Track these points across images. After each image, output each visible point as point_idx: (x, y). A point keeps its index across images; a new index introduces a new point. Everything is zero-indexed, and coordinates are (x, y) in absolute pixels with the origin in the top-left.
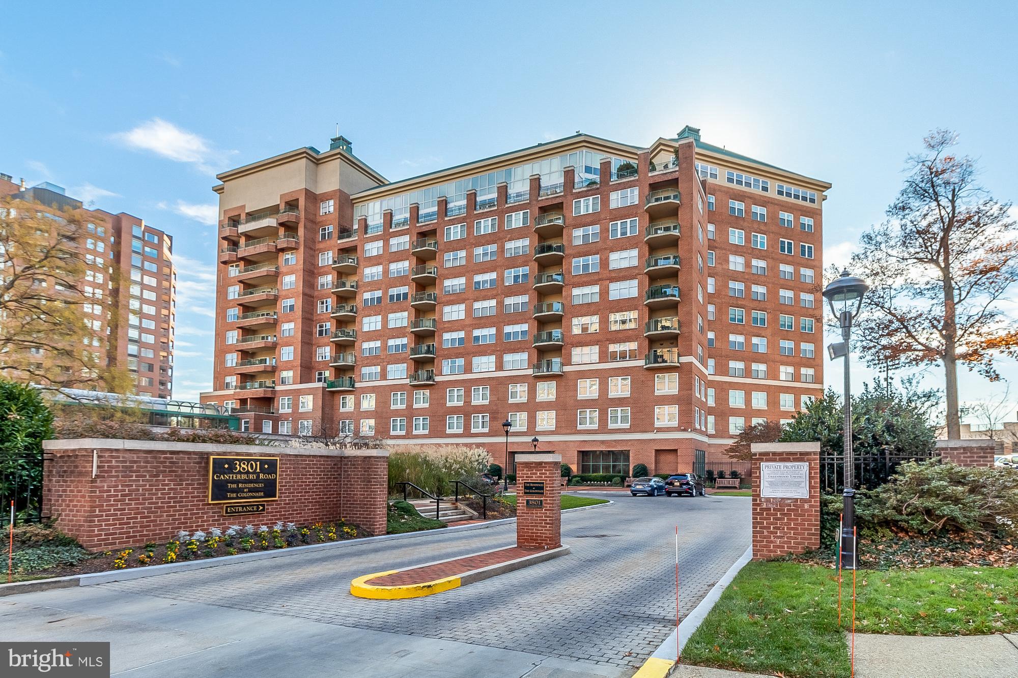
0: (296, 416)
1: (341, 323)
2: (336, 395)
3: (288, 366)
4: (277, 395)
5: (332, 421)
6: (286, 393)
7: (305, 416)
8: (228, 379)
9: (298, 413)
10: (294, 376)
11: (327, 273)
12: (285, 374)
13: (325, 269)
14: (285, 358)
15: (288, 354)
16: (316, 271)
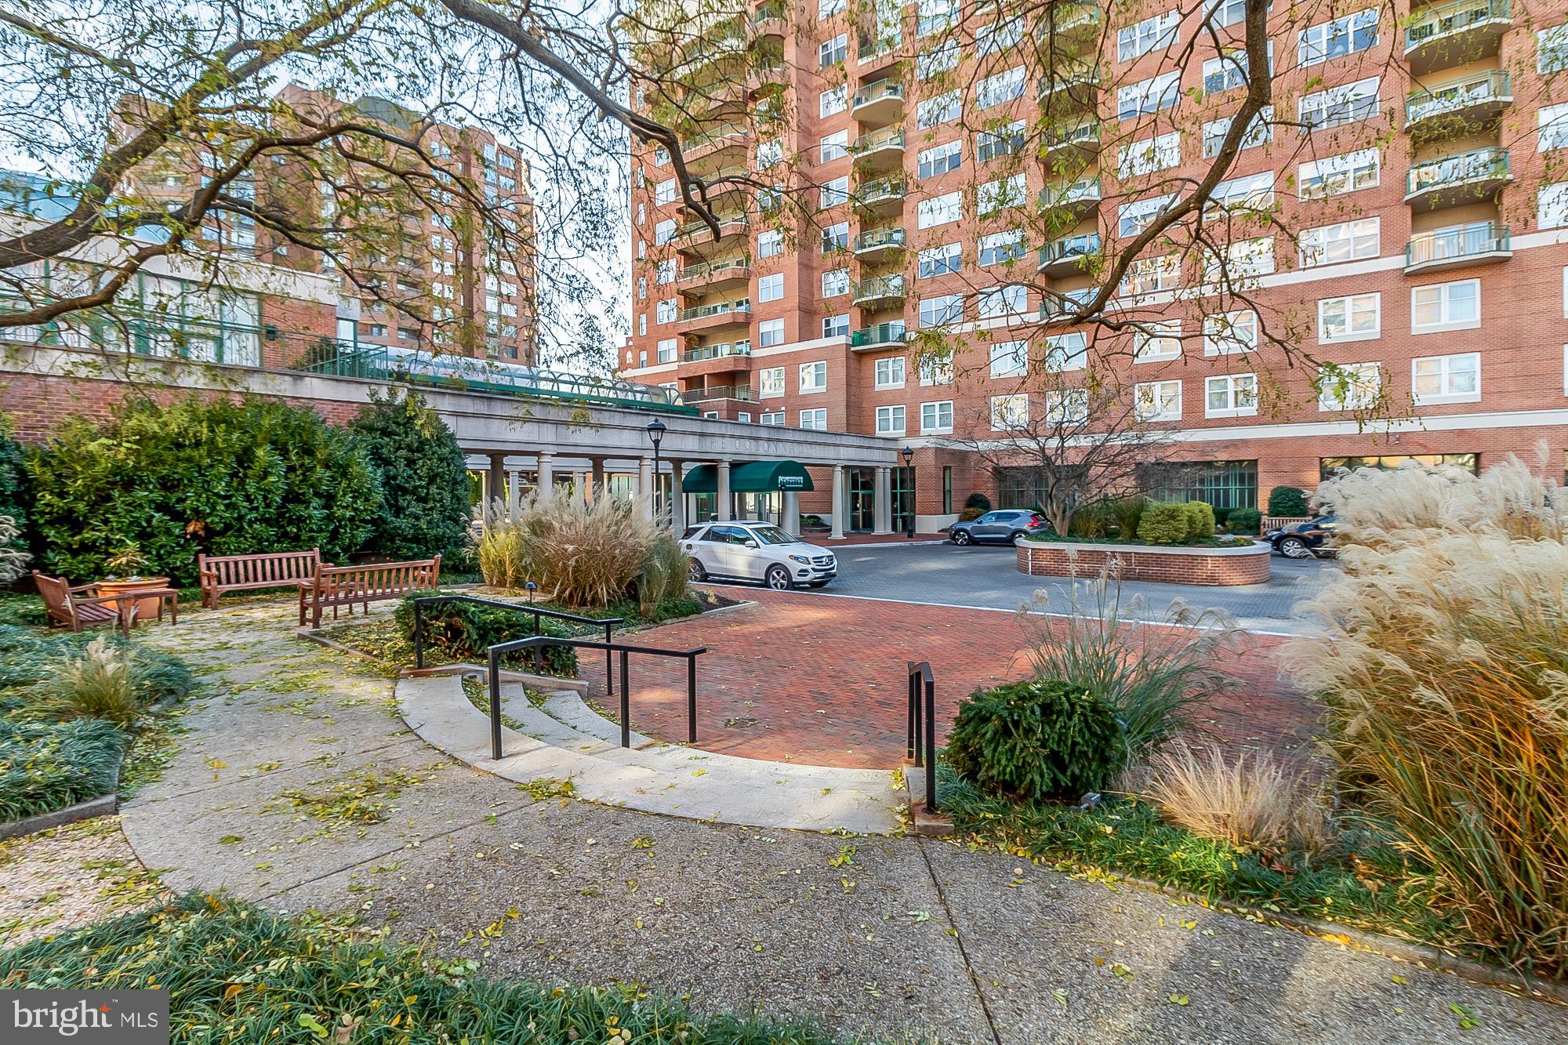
0: (794, 402)
1: (869, 220)
2: (866, 360)
3: (774, 311)
4: (754, 367)
5: (860, 408)
6: (771, 362)
7: (809, 402)
8: (663, 346)
9: (797, 396)
10: (786, 330)
11: (836, 130)
12: (765, 327)
13: (833, 122)
14: (764, 298)
15: (771, 288)
16: (814, 130)
